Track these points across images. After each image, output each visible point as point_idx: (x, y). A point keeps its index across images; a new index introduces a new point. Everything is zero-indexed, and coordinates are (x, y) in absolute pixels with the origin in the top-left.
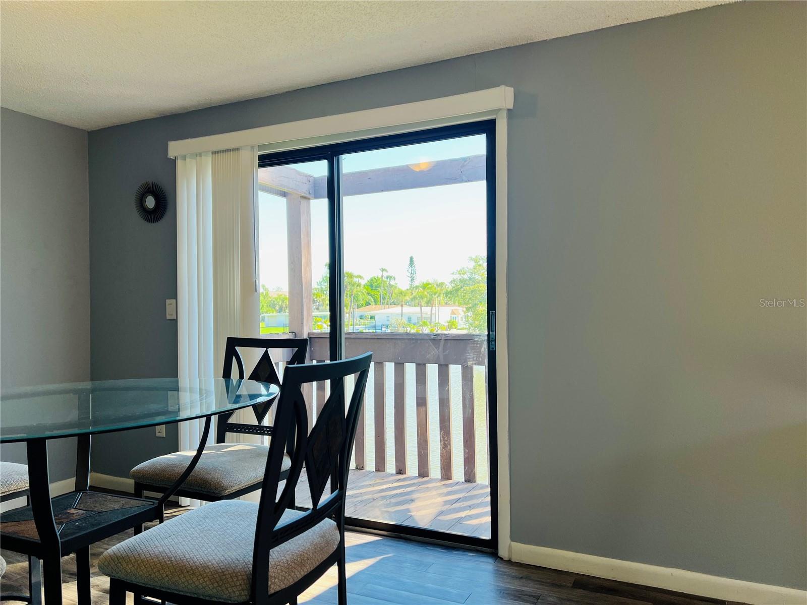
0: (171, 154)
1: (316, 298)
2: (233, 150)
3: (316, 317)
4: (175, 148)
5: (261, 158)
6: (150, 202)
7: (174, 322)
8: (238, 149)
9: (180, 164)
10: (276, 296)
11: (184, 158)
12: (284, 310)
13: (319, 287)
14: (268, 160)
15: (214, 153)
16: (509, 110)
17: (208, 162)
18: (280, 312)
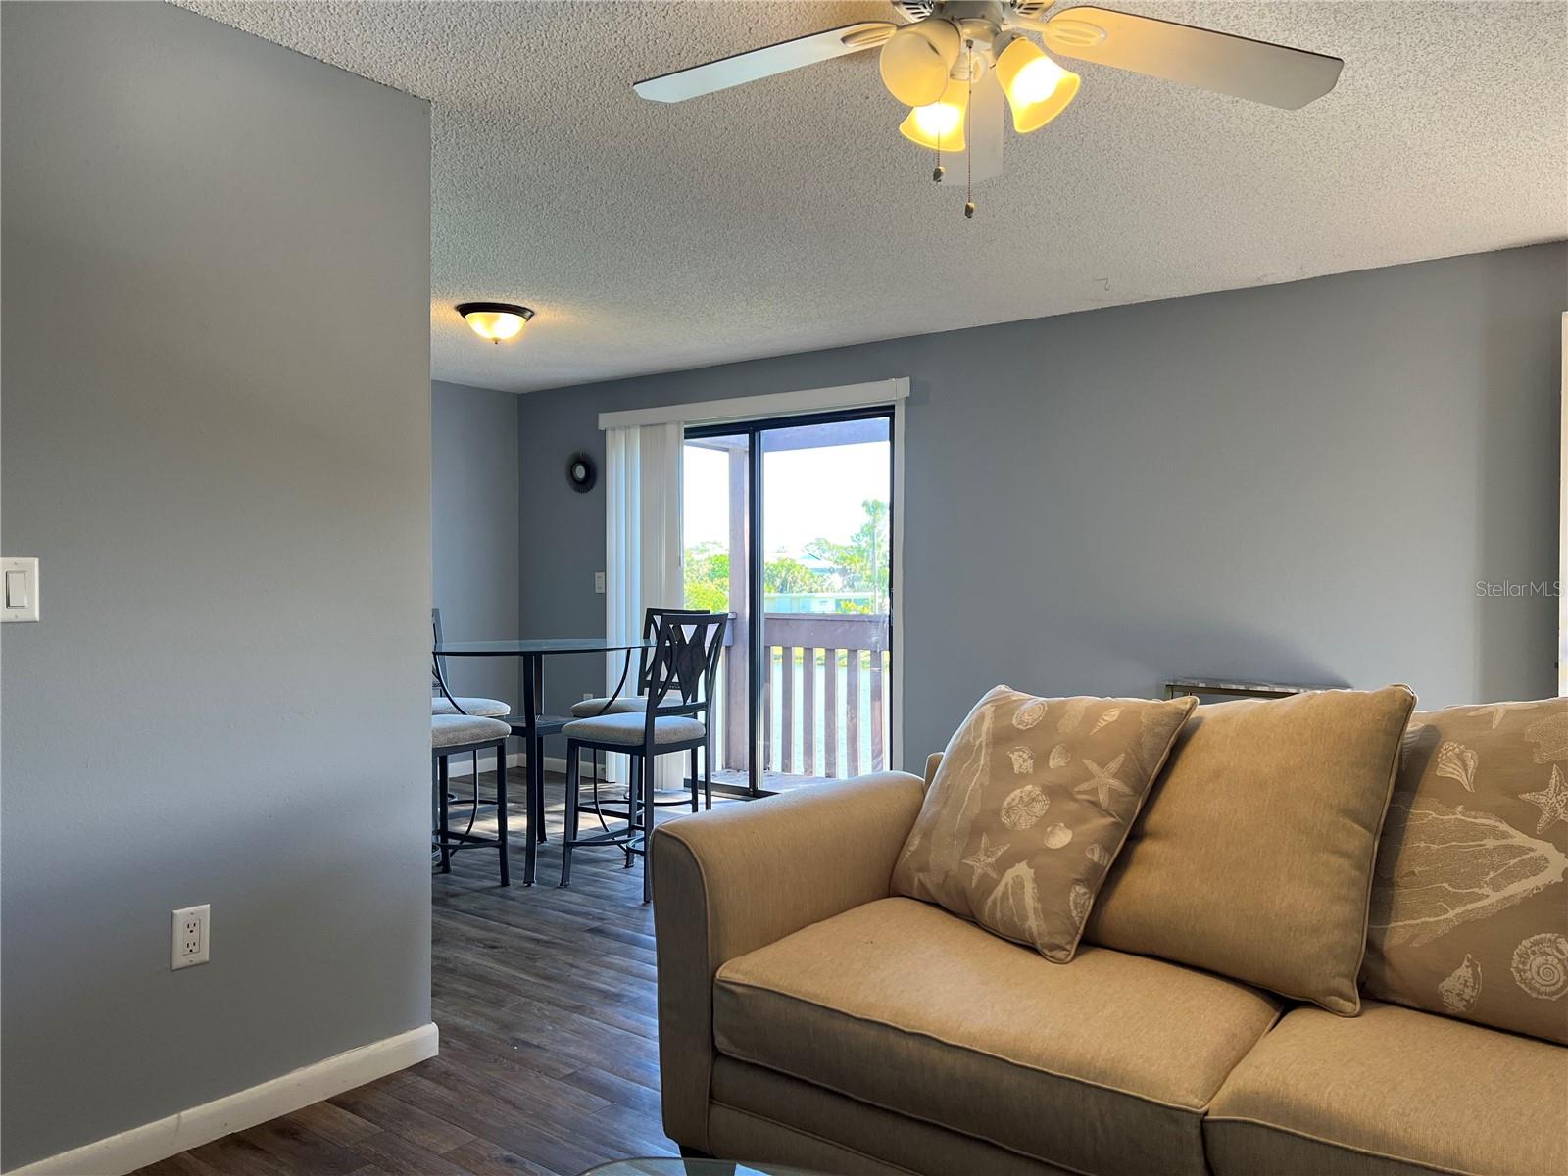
0: (601, 427)
1: (849, 565)
2: (661, 424)
3: (845, 600)
4: (605, 420)
5: (687, 431)
6: (580, 472)
7: (603, 596)
8: (665, 424)
9: (609, 435)
10: (776, 562)
11: (614, 429)
12: (791, 588)
13: (855, 544)
14: (693, 433)
15: (642, 426)
16: (907, 398)
17: (636, 436)
18: (781, 591)
